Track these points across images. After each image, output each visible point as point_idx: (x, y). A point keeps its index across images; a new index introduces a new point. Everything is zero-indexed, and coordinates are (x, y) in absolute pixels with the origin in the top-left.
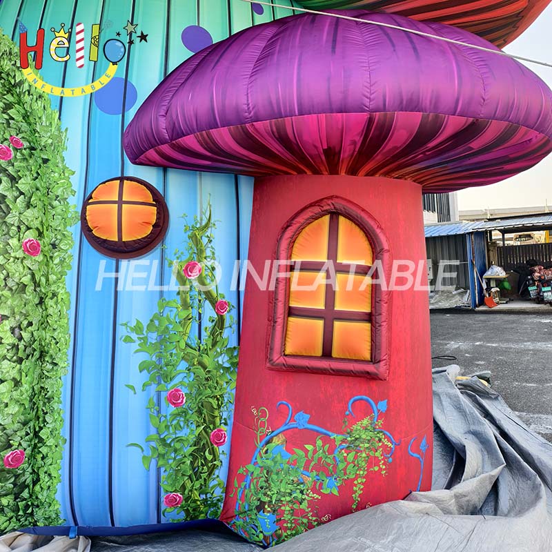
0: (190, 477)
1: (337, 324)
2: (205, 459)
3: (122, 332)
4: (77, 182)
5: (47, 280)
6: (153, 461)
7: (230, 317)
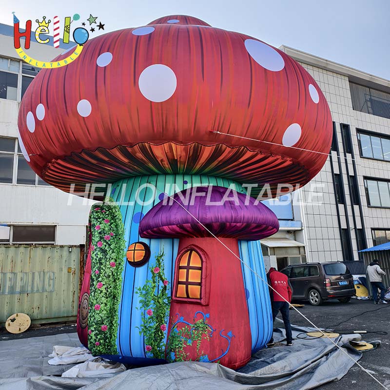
0: (154, 341)
1: (189, 286)
2: (159, 335)
3: (135, 290)
4: (127, 244)
5: (117, 274)
6: (142, 333)
7: (169, 286)
